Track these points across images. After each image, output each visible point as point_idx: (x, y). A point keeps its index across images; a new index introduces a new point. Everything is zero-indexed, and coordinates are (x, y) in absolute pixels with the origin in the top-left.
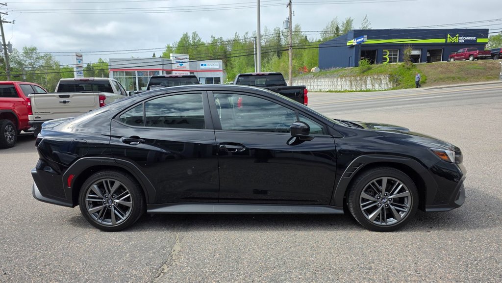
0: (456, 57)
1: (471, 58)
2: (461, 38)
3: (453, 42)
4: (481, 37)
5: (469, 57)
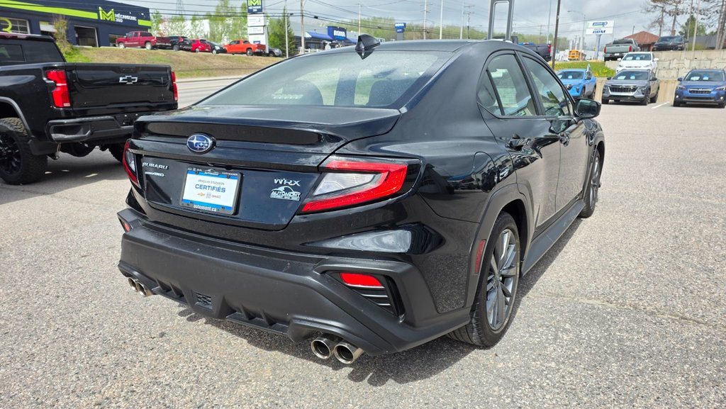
0: (126, 43)
1: (148, 46)
2: (118, 15)
3: (108, 19)
4: (142, 18)
5: (145, 43)
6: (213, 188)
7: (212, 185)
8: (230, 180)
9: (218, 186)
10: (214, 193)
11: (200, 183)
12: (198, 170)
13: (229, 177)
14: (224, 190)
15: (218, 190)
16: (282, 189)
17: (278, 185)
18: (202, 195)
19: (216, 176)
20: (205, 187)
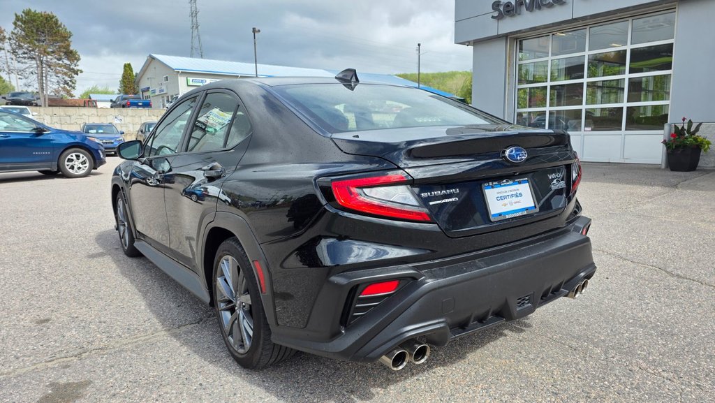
6: (512, 196)
7: (510, 194)
8: (522, 185)
9: (514, 193)
10: (515, 199)
11: (500, 195)
12: (494, 183)
13: (520, 183)
14: (521, 195)
15: (516, 196)
16: (555, 181)
17: (553, 179)
18: (505, 205)
19: (511, 185)
20: (505, 197)
